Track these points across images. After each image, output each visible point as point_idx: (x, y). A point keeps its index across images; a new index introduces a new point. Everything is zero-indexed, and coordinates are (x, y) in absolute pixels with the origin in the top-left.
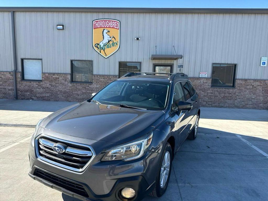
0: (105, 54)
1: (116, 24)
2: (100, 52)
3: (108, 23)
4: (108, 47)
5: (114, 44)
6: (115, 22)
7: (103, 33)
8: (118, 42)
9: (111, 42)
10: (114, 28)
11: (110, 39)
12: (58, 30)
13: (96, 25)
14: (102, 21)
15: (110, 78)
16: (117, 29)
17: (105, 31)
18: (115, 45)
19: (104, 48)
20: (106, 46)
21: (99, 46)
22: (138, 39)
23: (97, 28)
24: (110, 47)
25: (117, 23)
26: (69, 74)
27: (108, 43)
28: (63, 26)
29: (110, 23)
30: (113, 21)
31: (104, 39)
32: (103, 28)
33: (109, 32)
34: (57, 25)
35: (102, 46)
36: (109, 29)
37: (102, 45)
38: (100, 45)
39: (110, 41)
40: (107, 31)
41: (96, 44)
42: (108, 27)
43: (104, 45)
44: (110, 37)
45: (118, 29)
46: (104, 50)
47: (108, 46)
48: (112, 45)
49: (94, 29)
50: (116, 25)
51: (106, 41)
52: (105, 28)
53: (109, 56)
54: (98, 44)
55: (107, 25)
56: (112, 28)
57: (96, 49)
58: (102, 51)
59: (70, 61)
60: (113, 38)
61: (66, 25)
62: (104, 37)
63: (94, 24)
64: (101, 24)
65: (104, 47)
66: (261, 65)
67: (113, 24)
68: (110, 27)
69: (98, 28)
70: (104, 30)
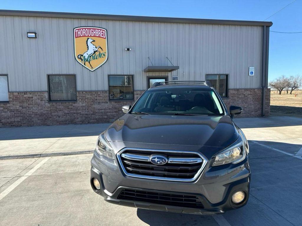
0: (91, 66)
1: (102, 32)
2: (85, 64)
3: (93, 32)
4: (94, 59)
5: (101, 55)
6: (101, 30)
7: (87, 42)
8: (105, 53)
9: (97, 53)
10: (100, 37)
11: (97, 49)
12: (29, 39)
13: (78, 33)
14: (85, 29)
15: (99, 94)
16: (103, 38)
17: (90, 41)
18: (103, 56)
19: (89, 60)
20: (92, 57)
21: (82, 58)
22: (128, 49)
23: (79, 37)
24: (96, 59)
25: (104, 32)
26: (46, 92)
27: (93, 54)
28: (35, 33)
29: (95, 31)
30: (98, 29)
31: (88, 49)
32: (87, 37)
33: (94, 41)
34: (28, 33)
35: (86, 58)
36: (94, 38)
37: (86, 56)
38: (84, 56)
39: (96, 51)
40: (92, 40)
41: (79, 55)
42: (93, 36)
43: (88, 56)
44: (96, 48)
45: (105, 38)
46: (89, 62)
47: (94, 57)
48: (99, 56)
49: (76, 37)
50: (102, 34)
51: (91, 51)
52: (89, 37)
53: (96, 68)
54: (82, 55)
55: (92, 34)
56: (98, 37)
57: (79, 61)
58: (87, 63)
59: (46, 75)
60: (100, 48)
61: (39, 33)
62: (88, 47)
63: (76, 32)
64: (84, 32)
65: (89, 58)
66: (250, 75)
67: (98, 33)
68: (95, 36)
69: (81, 36)
70: (88, 39)
